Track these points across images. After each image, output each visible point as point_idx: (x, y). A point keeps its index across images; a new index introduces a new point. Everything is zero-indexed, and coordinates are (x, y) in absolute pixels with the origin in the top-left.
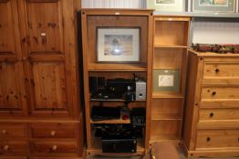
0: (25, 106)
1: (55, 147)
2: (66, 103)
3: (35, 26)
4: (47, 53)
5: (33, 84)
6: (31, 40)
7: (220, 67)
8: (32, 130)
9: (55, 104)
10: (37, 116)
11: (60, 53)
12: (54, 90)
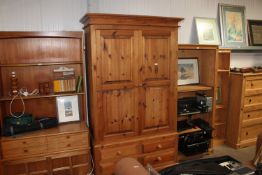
0: (136, 127)
1: (160, 158)
2: (168, 119)
3: (150, 58)
4: (157, 79)
5: (145, 106)
6: (146, 69)
7: (253, 82)
8: (143, 147)
9: (160, 121)
10: (146, 134)
11: (166, 79)
12: (161, 109)
